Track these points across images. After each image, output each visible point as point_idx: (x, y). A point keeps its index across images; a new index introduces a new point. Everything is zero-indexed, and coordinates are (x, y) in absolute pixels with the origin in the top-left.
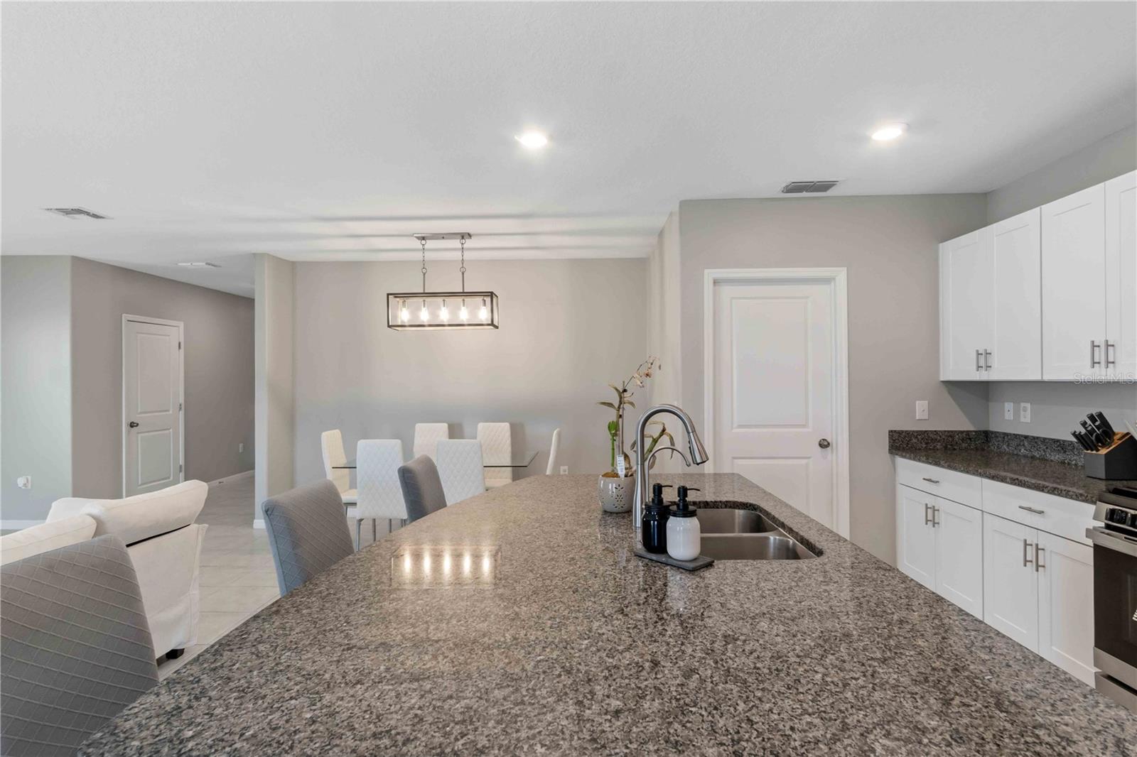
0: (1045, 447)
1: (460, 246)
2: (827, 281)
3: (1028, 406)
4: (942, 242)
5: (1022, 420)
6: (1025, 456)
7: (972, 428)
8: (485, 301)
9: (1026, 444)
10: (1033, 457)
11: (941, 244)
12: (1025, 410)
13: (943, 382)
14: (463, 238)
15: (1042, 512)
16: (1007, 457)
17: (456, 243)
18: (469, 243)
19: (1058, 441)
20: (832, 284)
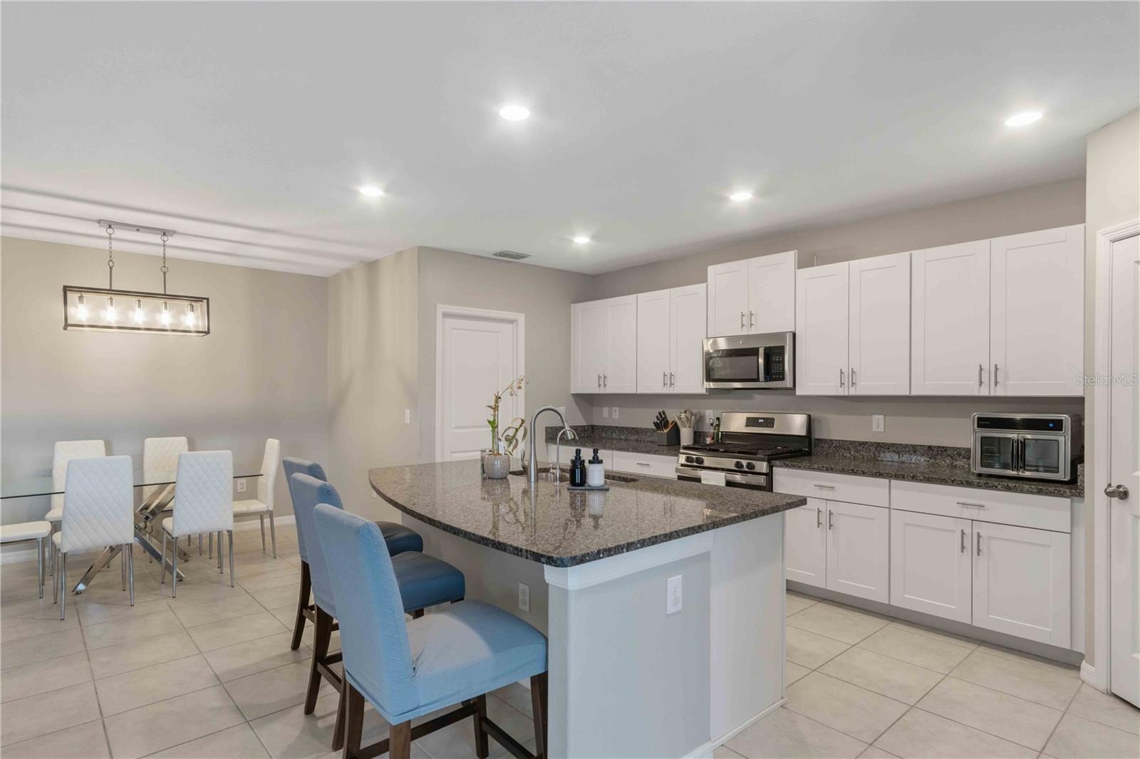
0: (627, 433)
1: (162, 242)
2: (511, 322)
3: (617, 408)
4: (573, 303)
5: (614, 417)
6: (616, 439)
7: (585, 424)
8: (193, 306)
9: (617, 431)
10: (620, 439)
11: (572, 305)
12: (616, 411)
13: (573, 394)
14: (164, 234)
15: (648, 465)
16: (604, 440)
17: (157, 239)
18: (172, 241)
19: (635, 428)
20: (515, 324)
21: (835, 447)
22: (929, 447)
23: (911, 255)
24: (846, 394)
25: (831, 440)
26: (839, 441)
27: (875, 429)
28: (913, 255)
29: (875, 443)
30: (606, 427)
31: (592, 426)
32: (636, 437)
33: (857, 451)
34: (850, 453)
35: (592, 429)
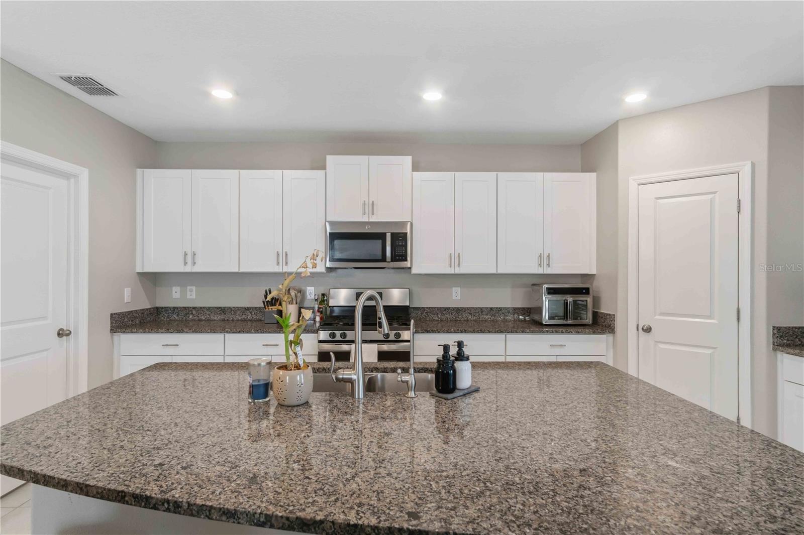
0: (210, 313)
3: (194, 288)
4: (140, 168)
5: (189, 297)
6: (193, 320)
7: (148, 307)
9: (194, 312)
10: (200, 320)
11: (139, 171)
12: (191, 291)
13: (138, 273)
16: (176, 323)
19: (220, 308)
20: (72, 180)
21: (426, 313)
22: (491, 308)
23: (497, 174)
24: (453, 272)
25: (423, 308)
26: (430, 308)
27: (454, 298)
28: (498, 175)
29: (455, 308)
30: (177, 308)
31: (157, 308)
32: (222, 317)
33: (443, 315)
34: (438, 316)
35: (157, 311)
